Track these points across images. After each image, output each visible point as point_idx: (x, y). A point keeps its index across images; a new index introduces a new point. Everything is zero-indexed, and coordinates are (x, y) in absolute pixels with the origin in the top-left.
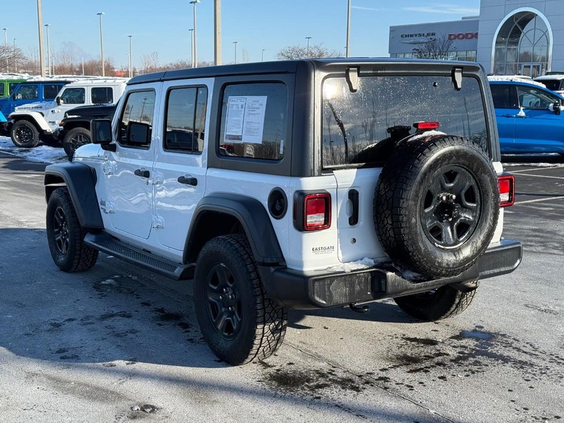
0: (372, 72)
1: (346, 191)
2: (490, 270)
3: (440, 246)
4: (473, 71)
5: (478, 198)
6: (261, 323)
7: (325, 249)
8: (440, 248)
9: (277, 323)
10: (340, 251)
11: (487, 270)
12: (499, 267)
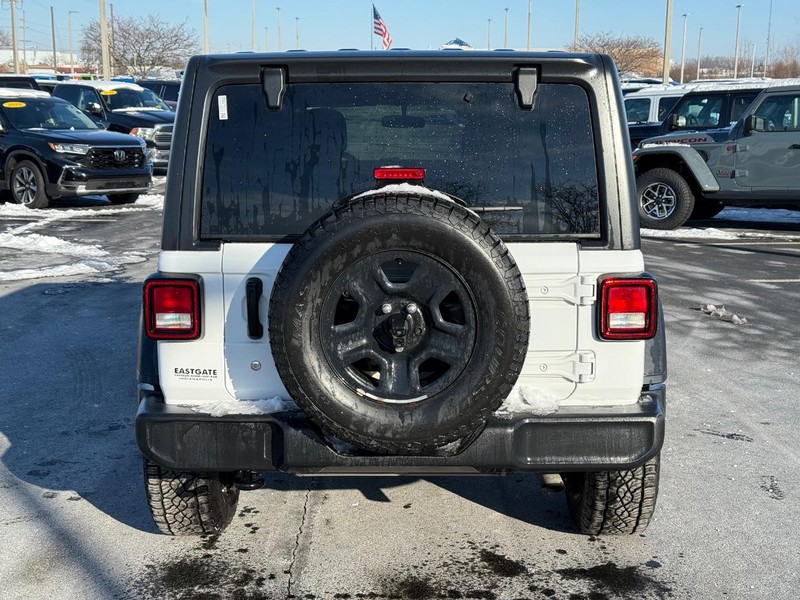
0: (316, 75)
1: (242, 280)
2: (558, 455)
3: (368, 395)
4: (570, 72)
5: (470, 315)
6: (154, 476)
7: (198, 372)
8: (370, 399)
9: (184, 481)
10: (229, 381)
11: (551, 455)
12: (589, 454)
